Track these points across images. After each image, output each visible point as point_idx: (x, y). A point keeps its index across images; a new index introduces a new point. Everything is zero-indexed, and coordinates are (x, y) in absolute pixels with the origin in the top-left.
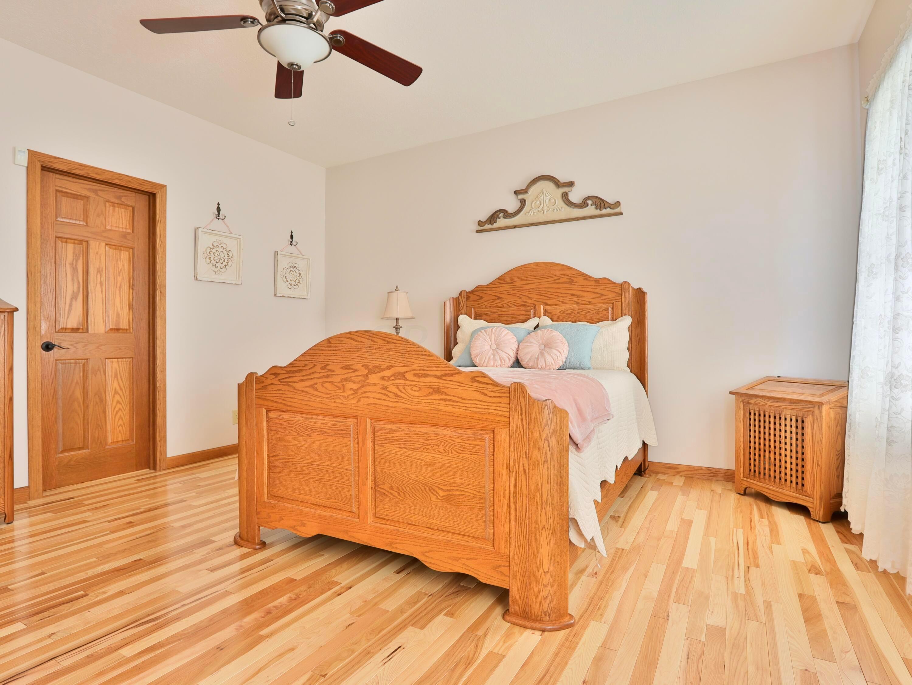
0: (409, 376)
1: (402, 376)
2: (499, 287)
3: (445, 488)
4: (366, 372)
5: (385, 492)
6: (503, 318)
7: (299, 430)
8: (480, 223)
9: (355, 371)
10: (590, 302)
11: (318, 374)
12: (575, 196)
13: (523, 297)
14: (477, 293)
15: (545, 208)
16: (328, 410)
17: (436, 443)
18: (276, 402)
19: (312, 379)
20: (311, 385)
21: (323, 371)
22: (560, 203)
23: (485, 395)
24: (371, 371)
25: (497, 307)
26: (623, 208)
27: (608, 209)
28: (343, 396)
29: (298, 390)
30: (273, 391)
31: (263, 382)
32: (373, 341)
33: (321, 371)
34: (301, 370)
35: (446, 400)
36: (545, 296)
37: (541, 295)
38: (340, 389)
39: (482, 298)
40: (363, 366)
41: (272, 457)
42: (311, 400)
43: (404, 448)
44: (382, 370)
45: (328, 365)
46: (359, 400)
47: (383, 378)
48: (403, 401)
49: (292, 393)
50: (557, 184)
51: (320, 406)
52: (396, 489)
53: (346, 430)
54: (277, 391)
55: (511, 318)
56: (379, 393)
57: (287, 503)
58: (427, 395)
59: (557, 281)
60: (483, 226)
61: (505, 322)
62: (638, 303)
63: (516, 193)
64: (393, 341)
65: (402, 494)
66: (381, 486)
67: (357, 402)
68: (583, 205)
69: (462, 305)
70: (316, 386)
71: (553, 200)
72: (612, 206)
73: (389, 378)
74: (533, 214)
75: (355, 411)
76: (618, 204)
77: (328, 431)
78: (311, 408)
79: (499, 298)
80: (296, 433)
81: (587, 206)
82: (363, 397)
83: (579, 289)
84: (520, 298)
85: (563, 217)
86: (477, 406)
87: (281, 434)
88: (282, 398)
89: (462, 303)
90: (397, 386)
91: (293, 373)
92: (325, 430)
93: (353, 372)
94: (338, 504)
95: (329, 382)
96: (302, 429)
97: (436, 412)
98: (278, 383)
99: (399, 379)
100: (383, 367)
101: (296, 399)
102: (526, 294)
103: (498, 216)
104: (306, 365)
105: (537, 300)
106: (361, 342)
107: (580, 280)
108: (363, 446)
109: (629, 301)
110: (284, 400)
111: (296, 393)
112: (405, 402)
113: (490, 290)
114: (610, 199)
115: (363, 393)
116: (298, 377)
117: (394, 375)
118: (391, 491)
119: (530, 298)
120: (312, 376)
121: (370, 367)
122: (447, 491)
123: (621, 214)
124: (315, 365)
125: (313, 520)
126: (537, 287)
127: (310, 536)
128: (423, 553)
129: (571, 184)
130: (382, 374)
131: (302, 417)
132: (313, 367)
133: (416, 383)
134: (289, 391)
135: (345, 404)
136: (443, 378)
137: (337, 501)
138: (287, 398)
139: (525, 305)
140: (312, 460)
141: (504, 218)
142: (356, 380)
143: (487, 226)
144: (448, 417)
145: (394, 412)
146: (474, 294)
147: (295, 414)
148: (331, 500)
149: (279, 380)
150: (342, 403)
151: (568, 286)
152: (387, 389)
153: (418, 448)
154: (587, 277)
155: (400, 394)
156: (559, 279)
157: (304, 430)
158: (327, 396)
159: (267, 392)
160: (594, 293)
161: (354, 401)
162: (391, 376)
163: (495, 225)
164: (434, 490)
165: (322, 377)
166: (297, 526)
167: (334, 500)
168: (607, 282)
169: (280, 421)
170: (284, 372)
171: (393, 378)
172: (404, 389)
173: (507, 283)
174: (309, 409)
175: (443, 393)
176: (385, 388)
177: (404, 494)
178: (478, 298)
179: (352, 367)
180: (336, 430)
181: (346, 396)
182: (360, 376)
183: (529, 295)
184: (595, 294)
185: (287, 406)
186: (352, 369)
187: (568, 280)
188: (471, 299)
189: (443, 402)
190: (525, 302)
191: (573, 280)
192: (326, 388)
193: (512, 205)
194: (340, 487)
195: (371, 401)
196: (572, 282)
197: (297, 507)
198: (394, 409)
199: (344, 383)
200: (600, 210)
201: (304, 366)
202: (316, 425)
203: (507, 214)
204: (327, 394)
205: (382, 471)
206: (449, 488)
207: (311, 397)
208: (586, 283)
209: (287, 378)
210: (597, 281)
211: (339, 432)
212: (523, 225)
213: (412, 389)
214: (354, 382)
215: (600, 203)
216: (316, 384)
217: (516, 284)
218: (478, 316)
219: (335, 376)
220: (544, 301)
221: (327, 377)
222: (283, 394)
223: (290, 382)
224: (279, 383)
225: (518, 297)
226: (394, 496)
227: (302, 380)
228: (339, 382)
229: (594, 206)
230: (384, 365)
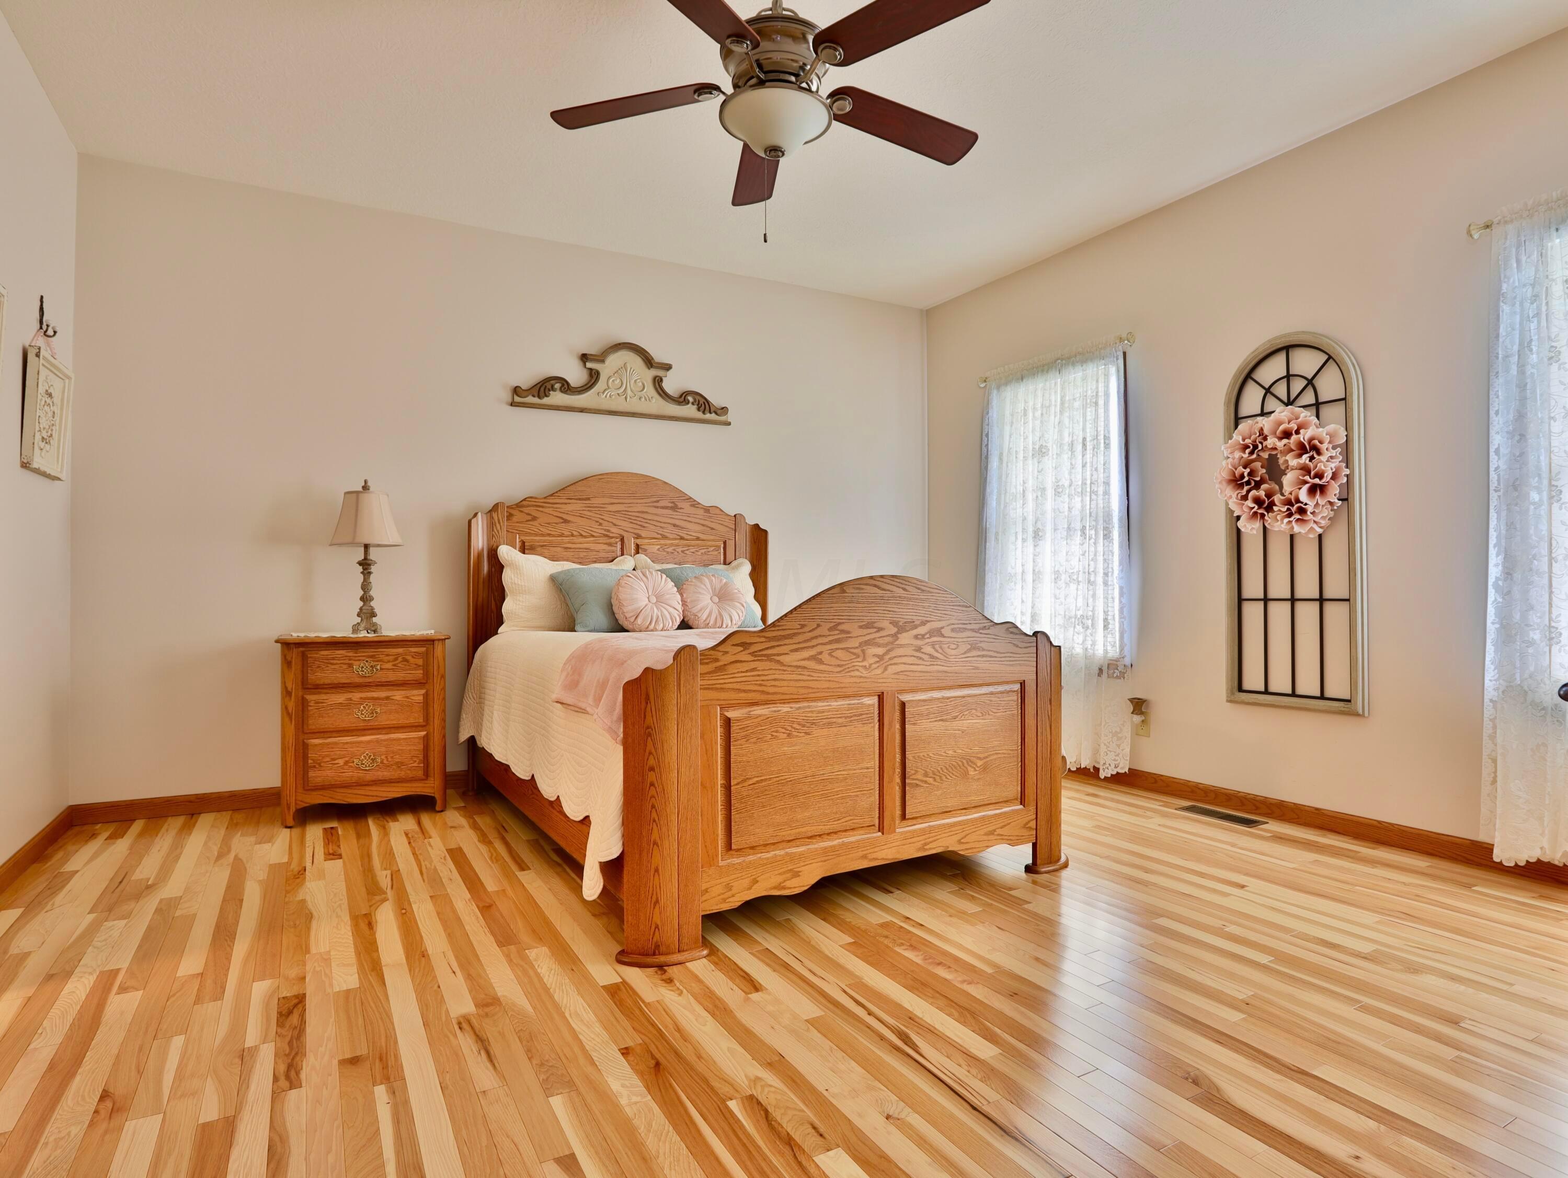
0: (947, 632)
1: (938, 632)
2: (566, 504)
3: (981, 756)
4: (896, 630)
5: (917, 782)
6: (572, 554)
7: (790, 728)
8: (516, 391)
9: (880, 629)
10: (698, 539)
11: (824, 638)
12: (672, 384)
13: (605, 523)
14: (526, 510)
15: (629, 392)
16: (840, 690)
17: (973, 707)
18: (745, 691)
19: (813, 646)
20: (812, 656)
21: (831, 633)
22: (650, 390)
23: (1017, 646)
24: (902, 629)
25: (562, 535)
26: (730, 417)
27: (713, 415)
28: (862, 666)
29: (789, 666)
30: (738, 672)
31: (717, 660)
32: (904, 589)
33: (828, 633)
34: (795, 634)
35: (983, 656)
36: (637, 524)
37: (631, 523)
38: (858, 656)
39: (534, 518)
40: (891, 623)
41: (737, 784)
42: (812, 678)
43: (940, 720)
44: (916, 627)
45: (839, 624)
46: (886, 669)
47: (916, 637)
48: (939, 663)
49: (777, 672)
50: (649, 361)
51: (826, 685)
52: (931, 775)
53: (867, 714)
54: (747, 671)
55: (585, 554)
56: (911, 656)
57: (762, 853)
58: (965, 653)
59: (655, 504)
60: (525, 397)
61: (576, 560)
62: (755, 542)
63: (584, 358)
64: (929, 589)
65: (937, 778)
66: (913, 777)
67: (883, 672)
68: (682, 399)
69: (499, 528)
70: (820, 657)
71: (641, 384)
72: (719, 412)
73: (923, 636)
74: (610, 396)
75: (880, 685)
76: (724, 410)
77: (840, 721)
78: (811, 691)
79: (566, 521)
80: (785, 735)
81: (688, 403)
82: (891, 665)
83: (684, 518)
84: (601, 524)
85: (654, 411)
86: (1011, 659)
87: (755, 743)
88: (758, 682)
89: (498, 525)
90: (933, 646)
91: (779, 640)
92: (834, 720)
93: (877, 632)
94: (855, 821)
95: (842, 649)
96: (795, 726)
97: (974, 671)
98: (751, 658)
99: (935, 636)
100: (917, 623)
101: (784, 680)
102: (610, 520)
103: (552, 386)
104: (803, 626)
105: (625, 529)
106: (889, 590)
107: (686, 506)
108: (889, 729)
109: (743, 540)
110: (761, 685)
111: (784, 671)
112: (942, 664)
113: (549, 507)
114: (716, 400)
115: (890, 659)
116: (789, 646)
117: (929, 632)
118: (925, 779)
119: (615, 525)
120: (814, 642)
121: (901, 624)
122: (984, 758)
123: (729, 424)
124: (819, 626)
125: (813, 861)
126: (626, 509)
127: (806, 888)
128: (960, 842)
129: (668, 367)
130: (915, 632)
131: (791, 708)
132: (816, 628)
133: (953, 639)
134: (771, 669)
135: (865, 677)
136: (981, 631)
137: (852, 818)
138: (768, 680)
139: (607, 536)
140: (814, 770)
141: (562, 392)
142: (882, 642)
143: (530, 399)
144: (985, 675)
145: (928, 678)
146: (522, 512)
147: (778, 705)
148: (843, 820)
149: (752, 654)
150: (861, 677)
151: (670, 512)
152: (922, 650)
153: (955, 718)
154: (695, 504)
155: (936, 654)
156: (658, 501)
157: (798, 727)
158: (839, 669)
159: (726, 677)
160: (703, 525)
161: (879, 671)
162: (926, 634)
163: (546, 401)
164: (972, 762)
165: (830, 642)
166: (785, 881)
167: (847, 819)
168: (718, 512)
169: (754, 720)
170: (763, 639)
171: (928, 636)
172: (941, 647)
173: (580, 499)
174: (809, 693)
175: (979, 649)
176: (919, 649)
177: (940, 777)
178: (529, 518)
179: (876, 625)
180: (851, 717)
181: (867, 665)
182: (887, 636)
183: (614, 521)
184: (705, 528)
185: (768, 693)
186: (875, 628)
187: (670, 505)
188: (515, 519)
189: (979, 659)
190: (608, 531)
191: (676, 506)
192: (837, 658)
193: (575, 375)
194: (857, 796)
195: (902, 668)
196: (675, 508)
197: (782, 852)
198: (929, 674)
199: (864, 648)
200: (704, 413)
201: (799, 627)
202: (820, 715)
203: (566, 387)
204: (839, 666)
205: (914, 757)
206: (986, 754)
207: (812, 674)
208: (693, 510)
209: (767, 648)
210: (707, 510)
211: (856, 718)
212: (595, 410)
213: (949, 647)
214: (879, 646)
215: (704, 404)
216: (821, 653)
217: (593, 501)
218: (528, 549)
219: (850, 639)
220: (636, 531)
221: (838, 641)
222: (759, 675)
223: (774, 655)
224: (753, 658)
225: (597, 522)
226: (929, 784)
227: (796, 650)
228: (857, 648)
229: (696, 406)
230: (917, 620)
